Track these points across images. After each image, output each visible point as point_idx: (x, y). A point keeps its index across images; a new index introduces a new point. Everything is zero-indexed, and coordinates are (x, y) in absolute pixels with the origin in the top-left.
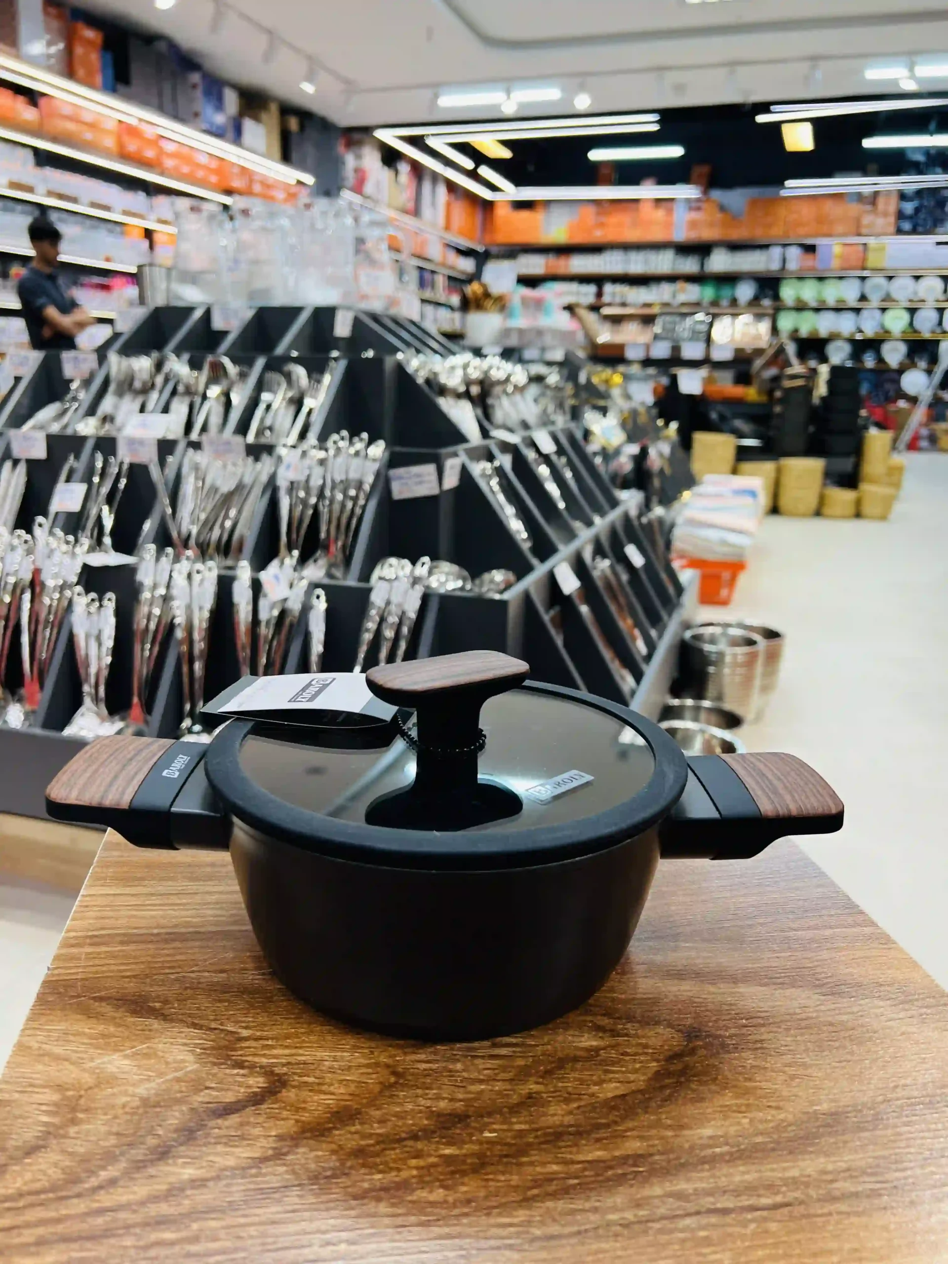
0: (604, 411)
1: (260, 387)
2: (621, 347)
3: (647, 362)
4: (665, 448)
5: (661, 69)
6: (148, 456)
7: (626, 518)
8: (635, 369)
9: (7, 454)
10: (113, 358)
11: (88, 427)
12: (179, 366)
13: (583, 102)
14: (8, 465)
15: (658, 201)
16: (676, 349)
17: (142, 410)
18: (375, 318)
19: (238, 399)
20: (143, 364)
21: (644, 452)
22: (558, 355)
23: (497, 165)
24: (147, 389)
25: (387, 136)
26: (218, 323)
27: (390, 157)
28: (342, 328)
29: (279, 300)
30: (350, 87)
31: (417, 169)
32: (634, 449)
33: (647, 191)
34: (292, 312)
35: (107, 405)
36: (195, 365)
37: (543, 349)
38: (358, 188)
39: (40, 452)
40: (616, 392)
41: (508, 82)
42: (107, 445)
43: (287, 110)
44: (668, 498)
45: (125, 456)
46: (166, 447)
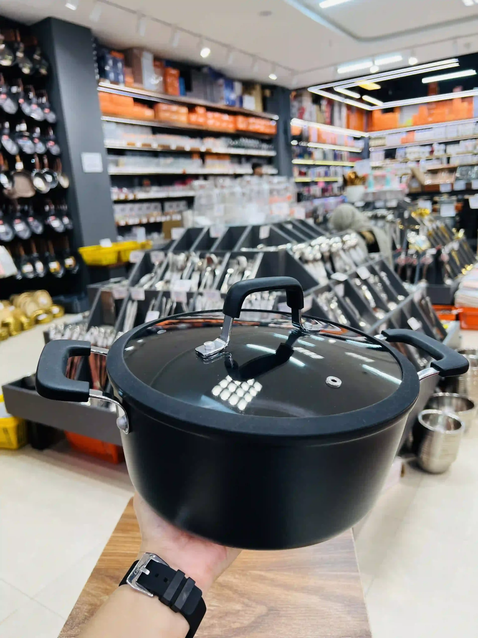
0: (417, 231)
1: (228, 266)
2: (437, 186)
3: (453, 193)
4: (455, 245)
5: (455, 38)
6: (183, 299)
7: (412, 303)
8: (445, 198)
9: (130, 299)
10: (170, 254)
11: (160, 286)
12: (195, 258)
13: (413, 61)
14: (130, 303)
15: (463, 99)
16: (469, 185)
17: (181, 278)
18: (280, 226)
19: (218, 272)
20: (182, 257)
21: (439, 252)
22: (393, 204)
23: (372, 93)
24: (182, 269)
25: (315, 90)
26: (213, 234)
27: (317, 99)
28: (264, 234)
29: (237, 223)
30: (293, 72)
31: (331, 102)
32: (433, 251)
33: (458, 94)
34: (243, 229)
35: (168, 275)
36: (202, 257)
37: (386, 201)
38: (301, 117)
39: (142, 297)
40: (426, 219)
41: (373, 56)
42: (167, 294)
43: (265, 86)
44: (454, 275)
45: (174, 298)
46: (190, 295)
